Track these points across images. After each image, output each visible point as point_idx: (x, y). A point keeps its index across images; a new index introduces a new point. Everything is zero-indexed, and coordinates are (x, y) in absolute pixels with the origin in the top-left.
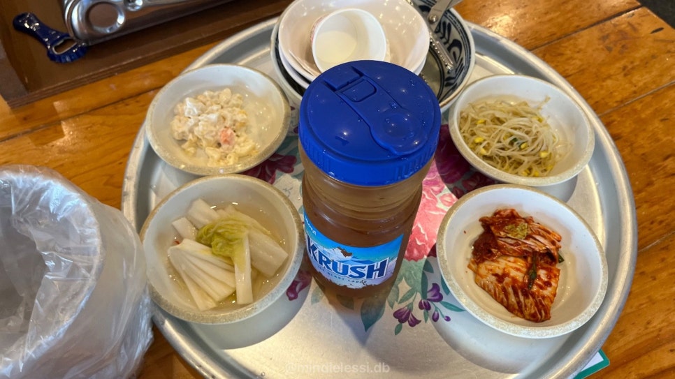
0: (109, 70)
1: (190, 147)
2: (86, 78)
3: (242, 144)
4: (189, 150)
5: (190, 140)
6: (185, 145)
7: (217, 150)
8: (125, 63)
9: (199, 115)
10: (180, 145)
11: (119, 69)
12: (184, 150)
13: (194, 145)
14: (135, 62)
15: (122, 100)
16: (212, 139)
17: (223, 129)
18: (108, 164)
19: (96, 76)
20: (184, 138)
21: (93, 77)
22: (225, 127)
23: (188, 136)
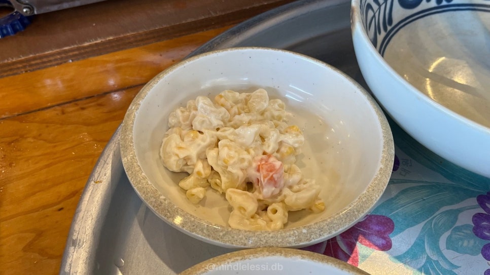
0: (59, 53)
1: (195, 186)
2: (21, 62)
3: (296, 188)
4: (194, 191)
5: (199, 173)
6: (188, 183)
7: (250, 194)
8: (86, 44)
9: (218, 129)
10: (177, 183)
11: (76, 52)
12: (184, 191)
13: (204, 182)
14: (102, 43)
15: (74, 101)
16: (240, 174)
17: (261, 156)
18: (37, 210)
19: (38, 61)
20: (186, 169)
21: (33, 62)
22: (264, 153)
23: (194, 165)
